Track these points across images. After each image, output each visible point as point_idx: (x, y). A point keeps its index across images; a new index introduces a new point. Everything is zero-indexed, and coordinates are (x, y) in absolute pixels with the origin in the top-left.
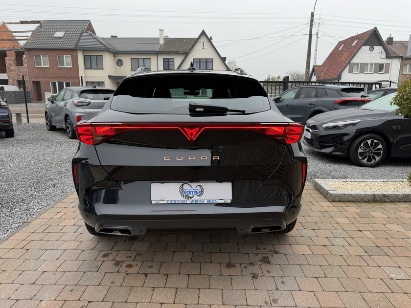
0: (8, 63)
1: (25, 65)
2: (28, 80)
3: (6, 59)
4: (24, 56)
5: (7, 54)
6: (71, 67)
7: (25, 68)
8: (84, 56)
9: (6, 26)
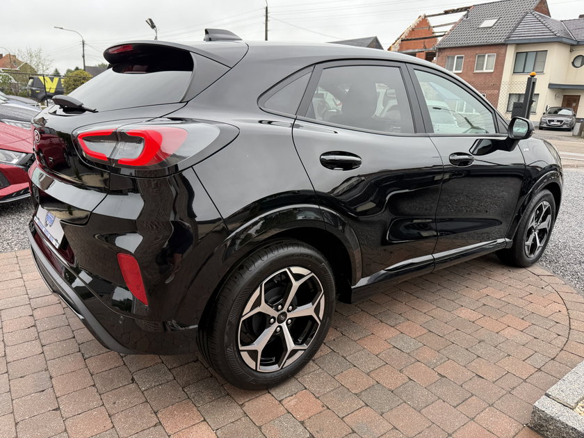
4: (435, 58)
6: (492, 71)
8: (517, 53)
9: (427, 19)
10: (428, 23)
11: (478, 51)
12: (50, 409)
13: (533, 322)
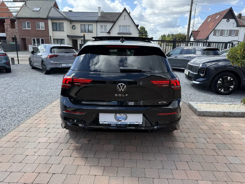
0: (6, 26)
1: (17, 28)
2: (18, 37)
3: (5, 24)
4: (16, 22)
5: (5, 21)
6: (44, 29)
7: (16, 30)
8: (52, 23)
9: (4, 3)
10: (5, 5)
11: (36, 21)
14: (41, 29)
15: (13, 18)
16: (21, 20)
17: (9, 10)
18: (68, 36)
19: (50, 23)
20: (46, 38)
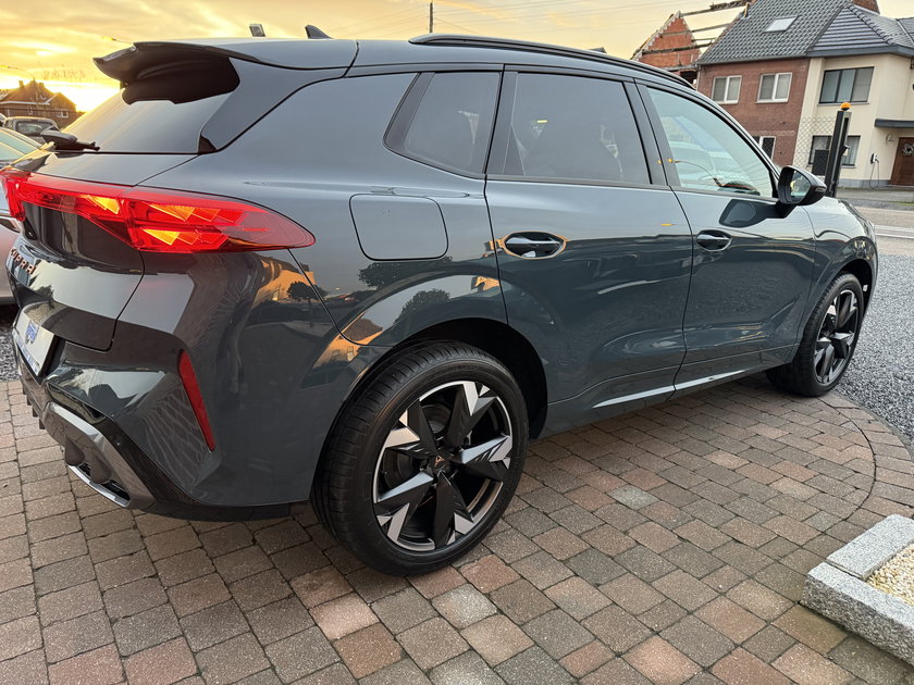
6: (786, 100)
8: (827, 71)
9: (683, 20)
10: (686, 25)
11: (763, 69)
12: (144, 575)
13: (822, 471)
14: (774, 100)
15: (690, 66)
16: (715, 73)
17: (693, 41)
18: (879, 123)
19: (815, 71)
20: (782, 133)
